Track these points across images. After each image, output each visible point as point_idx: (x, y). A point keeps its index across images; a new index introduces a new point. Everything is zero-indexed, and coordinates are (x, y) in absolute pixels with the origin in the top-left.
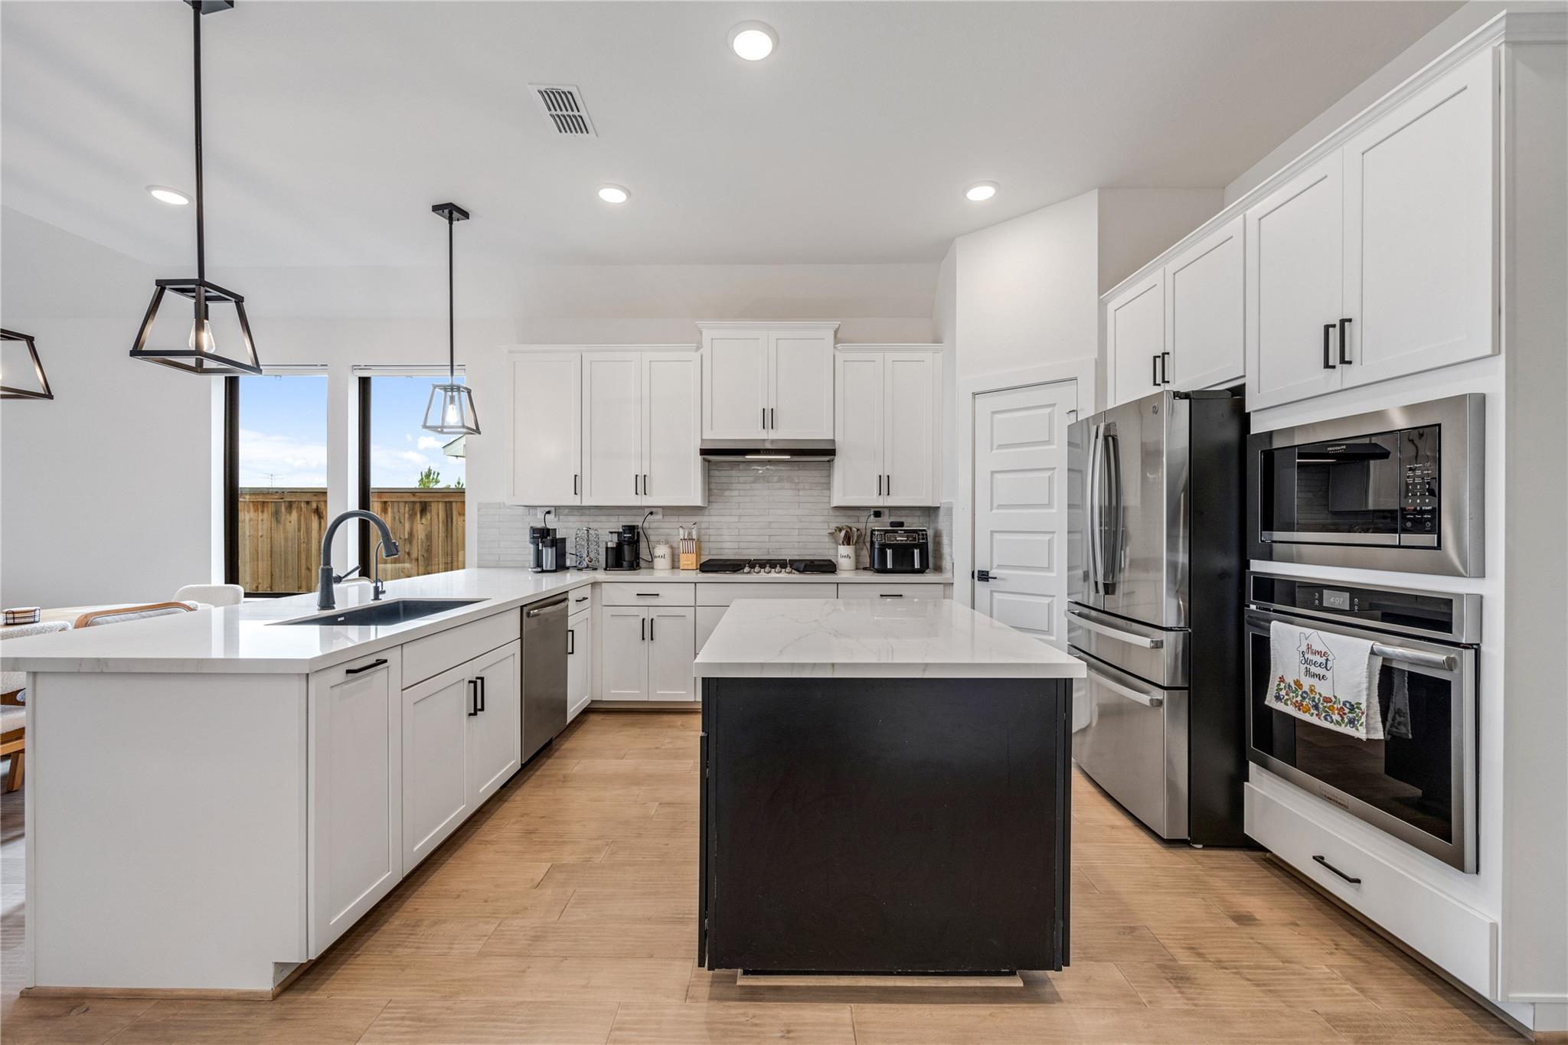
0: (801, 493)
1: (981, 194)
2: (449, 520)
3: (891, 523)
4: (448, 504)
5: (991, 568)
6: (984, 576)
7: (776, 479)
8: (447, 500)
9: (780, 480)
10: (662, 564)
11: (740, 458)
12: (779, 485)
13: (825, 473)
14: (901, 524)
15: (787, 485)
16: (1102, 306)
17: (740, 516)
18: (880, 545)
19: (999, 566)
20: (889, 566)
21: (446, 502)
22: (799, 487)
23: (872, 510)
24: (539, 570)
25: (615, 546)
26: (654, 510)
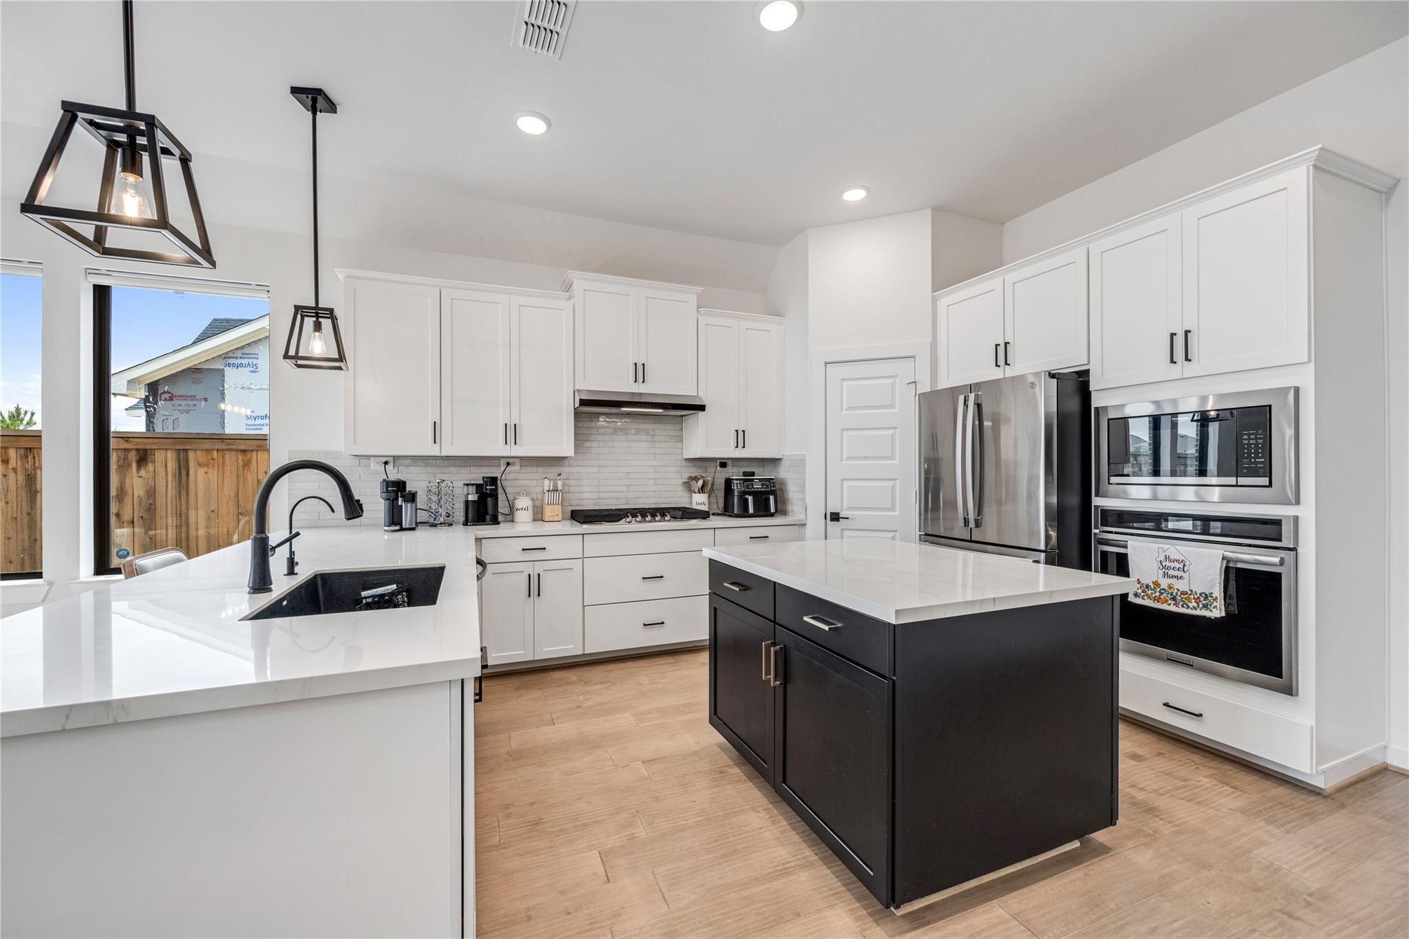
0: (657, 445)
1: (855, 195)
2: (184, 473)
3: (744, 473)
4: (181, 452)
5: (842, 510)
6: (835, 517)
7: (633, 431)
8: (181, 447)
9: (638, 432)
10: (524, 516)
11: (613, 410)
12: (637, 437)
13: (679, 427)
14: (753, 474)
15: (644, 437)
16: (934, 301)
17: (600, 467)
18: (739, 492)
19: (849, 508)
20: (751, 511)
21: (179, 450)
22: (655, 440)
23: (719, 461)
24: (398, 528)
25: (476, 499)
26: (510, 461)
